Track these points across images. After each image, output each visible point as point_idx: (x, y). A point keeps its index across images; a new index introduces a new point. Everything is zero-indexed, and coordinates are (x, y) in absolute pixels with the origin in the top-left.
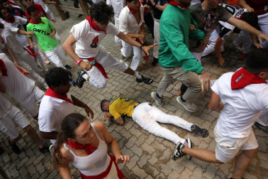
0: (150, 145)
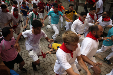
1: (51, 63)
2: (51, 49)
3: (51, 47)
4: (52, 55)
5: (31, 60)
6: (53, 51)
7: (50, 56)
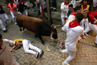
0: (28, 60)
1: (17, 58)
2: (13, 46)
3: (13, 45)
4: (16, 51)
6: (16, 47)
7: (14, 53)
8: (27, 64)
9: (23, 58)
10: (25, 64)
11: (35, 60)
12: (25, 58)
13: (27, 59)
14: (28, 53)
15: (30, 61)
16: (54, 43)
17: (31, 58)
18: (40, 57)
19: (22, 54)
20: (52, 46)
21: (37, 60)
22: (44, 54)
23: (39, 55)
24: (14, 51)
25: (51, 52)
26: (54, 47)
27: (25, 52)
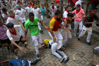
3: (43, 43)
4: (44, 49)
5: (26, 56)
8: (51, 65)
9: (49, 58)
10: (49, 64)
11: (59, 64)
12: (50, 59)
13: (52, 60)
14: (54, 54)
15: (54, 63)
16: (81, 54)
17: (56, 61)
18: (65, 63)
19: (49, 54)
20: (79, 56)
21: (61, 65)
22: (69, 61)
23: (64, 60)
24: (42, 49)
25: (77, 62)
26: (81, 58)
27: (51, 53)
